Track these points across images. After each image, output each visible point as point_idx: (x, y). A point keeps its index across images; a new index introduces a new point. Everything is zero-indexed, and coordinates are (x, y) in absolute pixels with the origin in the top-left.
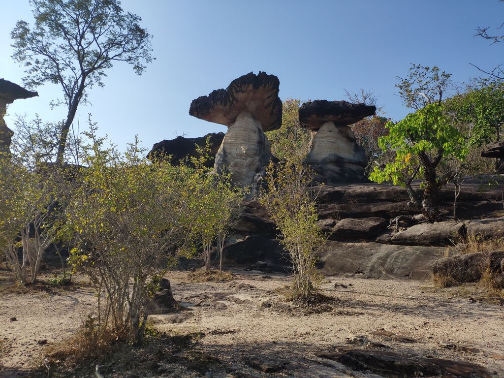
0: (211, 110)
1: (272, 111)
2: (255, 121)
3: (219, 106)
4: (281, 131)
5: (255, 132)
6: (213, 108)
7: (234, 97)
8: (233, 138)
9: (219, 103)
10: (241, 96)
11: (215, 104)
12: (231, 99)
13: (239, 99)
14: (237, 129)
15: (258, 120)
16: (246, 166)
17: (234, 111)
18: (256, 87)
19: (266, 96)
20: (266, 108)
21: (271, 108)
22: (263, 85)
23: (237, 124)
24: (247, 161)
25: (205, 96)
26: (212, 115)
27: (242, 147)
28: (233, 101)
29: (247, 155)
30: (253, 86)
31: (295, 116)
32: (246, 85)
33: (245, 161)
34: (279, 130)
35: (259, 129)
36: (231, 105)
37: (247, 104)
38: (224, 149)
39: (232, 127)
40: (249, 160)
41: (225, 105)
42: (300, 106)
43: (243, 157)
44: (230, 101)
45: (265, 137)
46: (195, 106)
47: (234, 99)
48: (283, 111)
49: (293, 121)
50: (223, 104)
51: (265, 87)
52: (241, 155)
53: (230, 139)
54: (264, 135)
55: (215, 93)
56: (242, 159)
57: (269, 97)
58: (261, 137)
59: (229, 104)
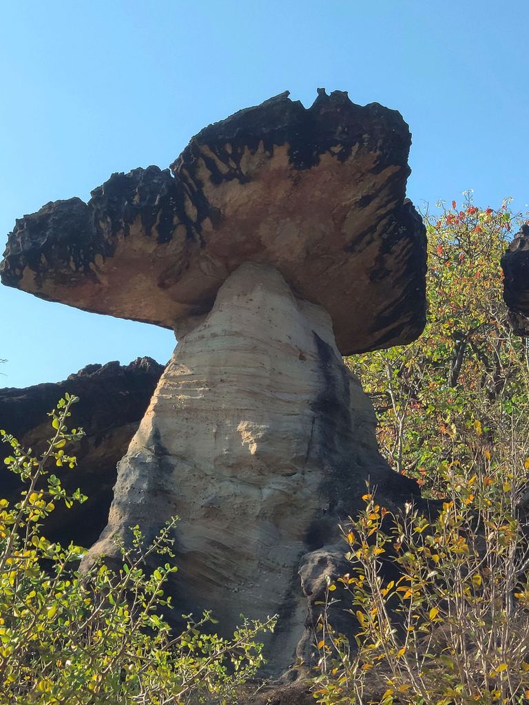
0: (99, 258)
1: (380, 260)
2: (300, 309)
3: (137, 243)
4: (428, 351)
5: (302, 358)
6: (109, 252)
7: (205, 200)
8: (199, 384)
9: (135, 229)
10: (234, 197)
11: (120, 236)
12: (192, 212)
13: (228, 212)
14: (216, 344)
15: (314, 301)
16: (262, 516)
17: (203, 265)
18: (304, 158)
19: (352, 195)
20: (350, 248)
21: (374, 249)
22: (337, 149)
23: (218, 320)
24: (266, 492)
25: (76, 201)
26: (105, 281)
27: (242, 426)
28: (200, 219)
29: (266, 464)
30: (290, 153)
31: (487, 285)
32: (261, 149)
33: (254, 492)
34: (417, 343)
35: (321, 344)
36: (190, 235)
37: (263, 231)
38: (156, 435)
39: (194, 335)
40: (274, 487)
41: (165, 238)
42: (510, 238)
43: (245, 473)
44: (185, 220)
45: (351, 379)
46: (28, 246)
47: (204, 208)
48: (432, 261)
49: (479, 306)
50: (156, 234)
51: (343, 157)
52: (235, 465)
53: (188, 388)
54: (344, 369)
55: (119, 186)
56: (243, 482)
57: (366, 201)
58: (329, 378)
59: (180, 232)
